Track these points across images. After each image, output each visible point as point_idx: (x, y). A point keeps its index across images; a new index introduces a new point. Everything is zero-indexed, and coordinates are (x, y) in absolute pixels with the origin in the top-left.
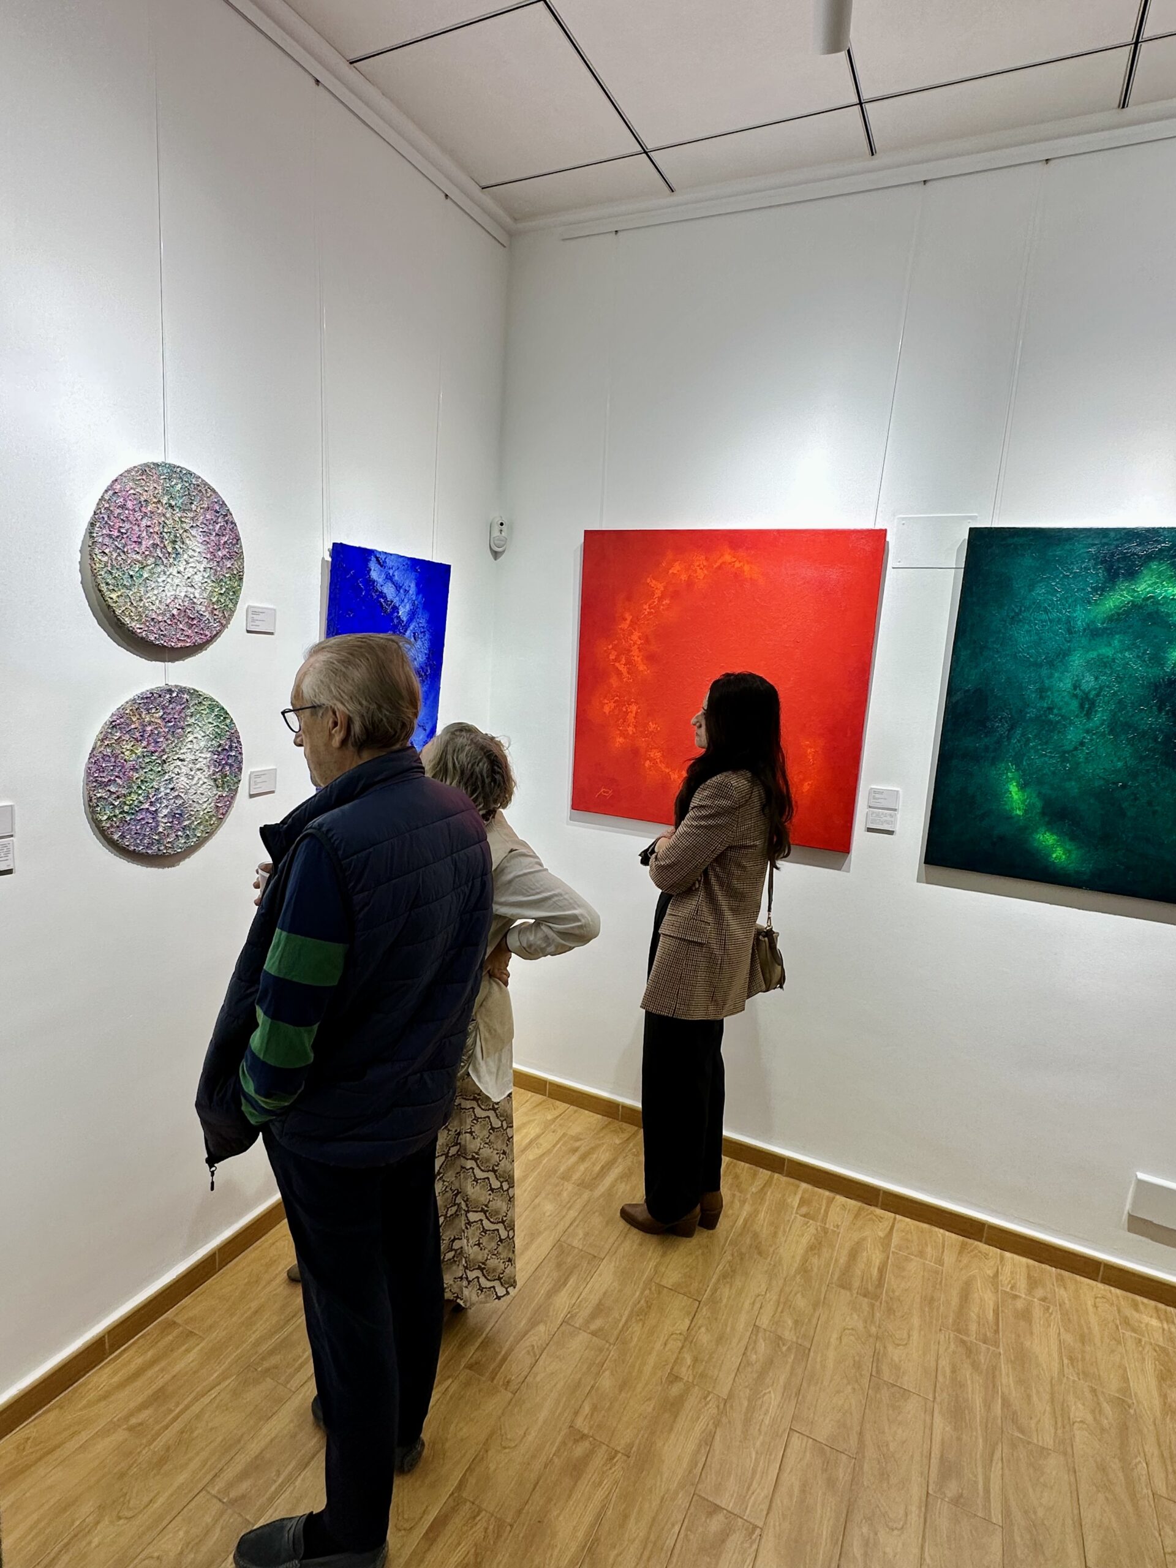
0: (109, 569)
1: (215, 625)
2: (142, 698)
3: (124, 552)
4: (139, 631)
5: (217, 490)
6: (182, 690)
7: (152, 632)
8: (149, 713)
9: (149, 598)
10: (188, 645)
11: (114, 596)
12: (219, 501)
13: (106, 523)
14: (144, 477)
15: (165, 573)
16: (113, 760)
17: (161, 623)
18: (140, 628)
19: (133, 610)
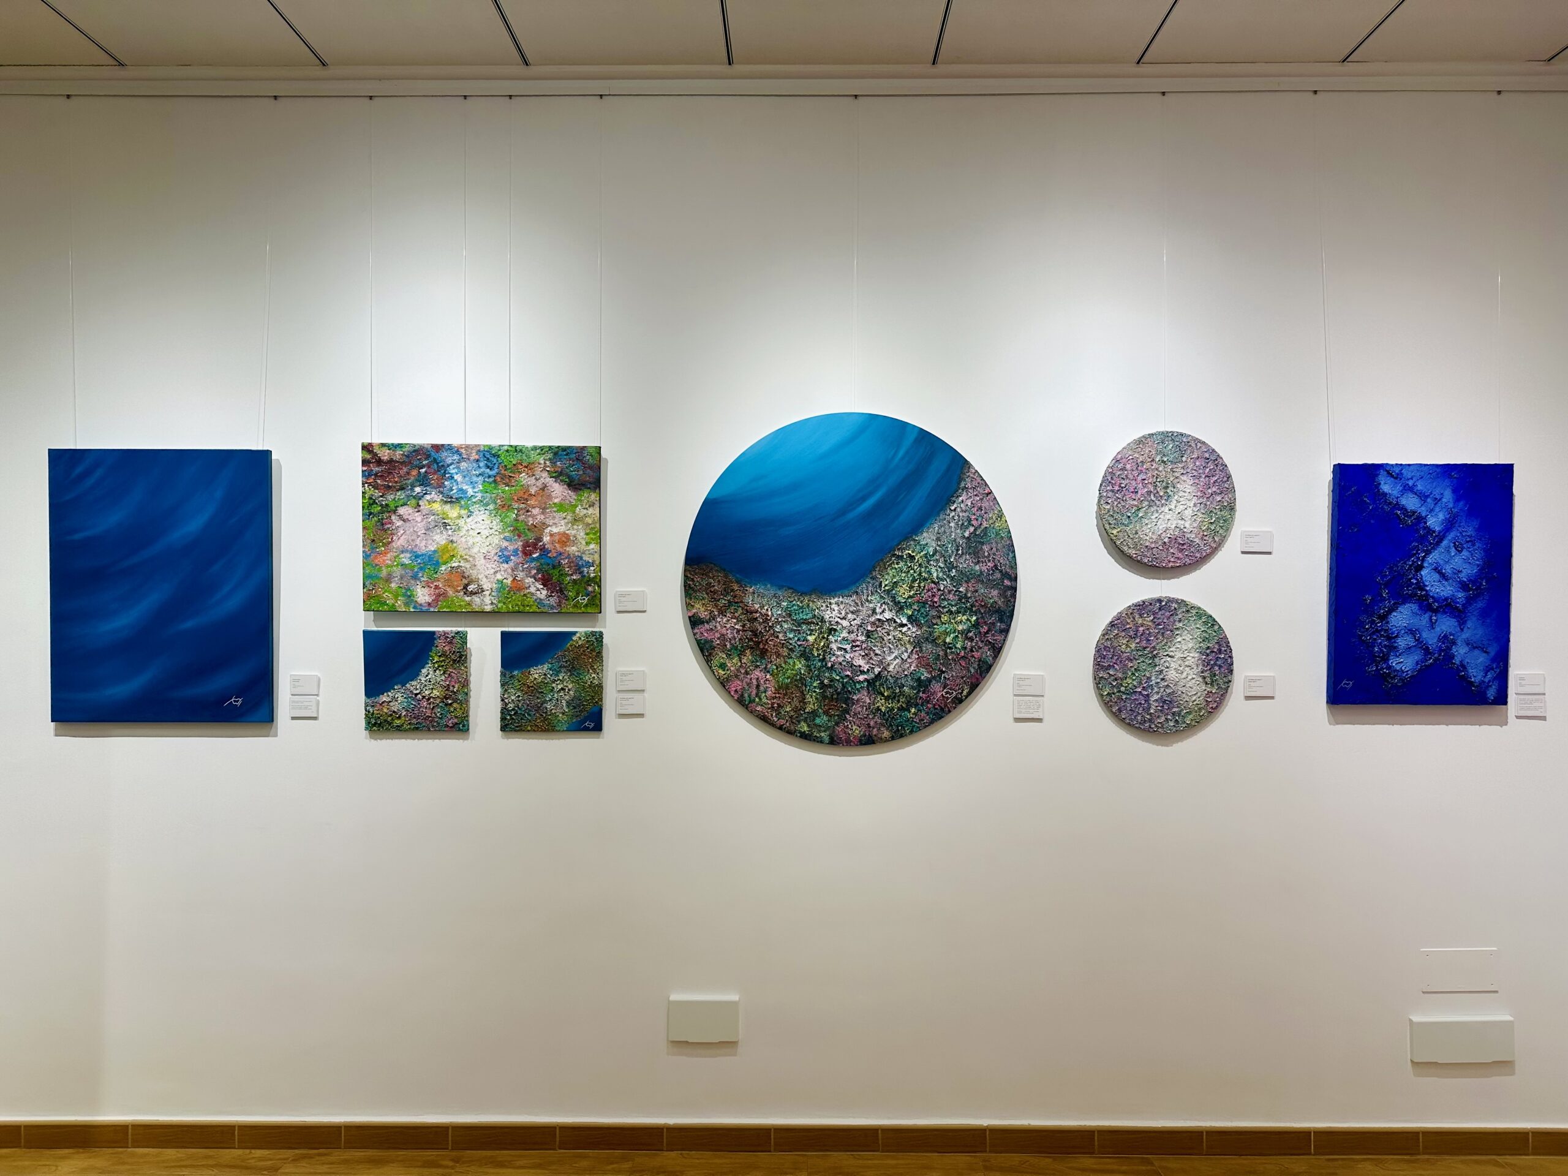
0: (1111, 513)
1: (1205, 549)
2: (1136, 606)
3: (1123, 500)
4: (1134, 556)
5: (1207, 442)
6: (1170, 600)
7: (1145, 556)
8: (1142, 617)
9: (1143, 531)
10: (1178, 565)
11: (1115, 532)
12: (1209, 450)
13: (1110, 482)
14: (1141, 446)
15: (1157, 511)
16: (1112, 650)
17: (1154, 549)
18: (1136, 554)
19: (1130, 540)
